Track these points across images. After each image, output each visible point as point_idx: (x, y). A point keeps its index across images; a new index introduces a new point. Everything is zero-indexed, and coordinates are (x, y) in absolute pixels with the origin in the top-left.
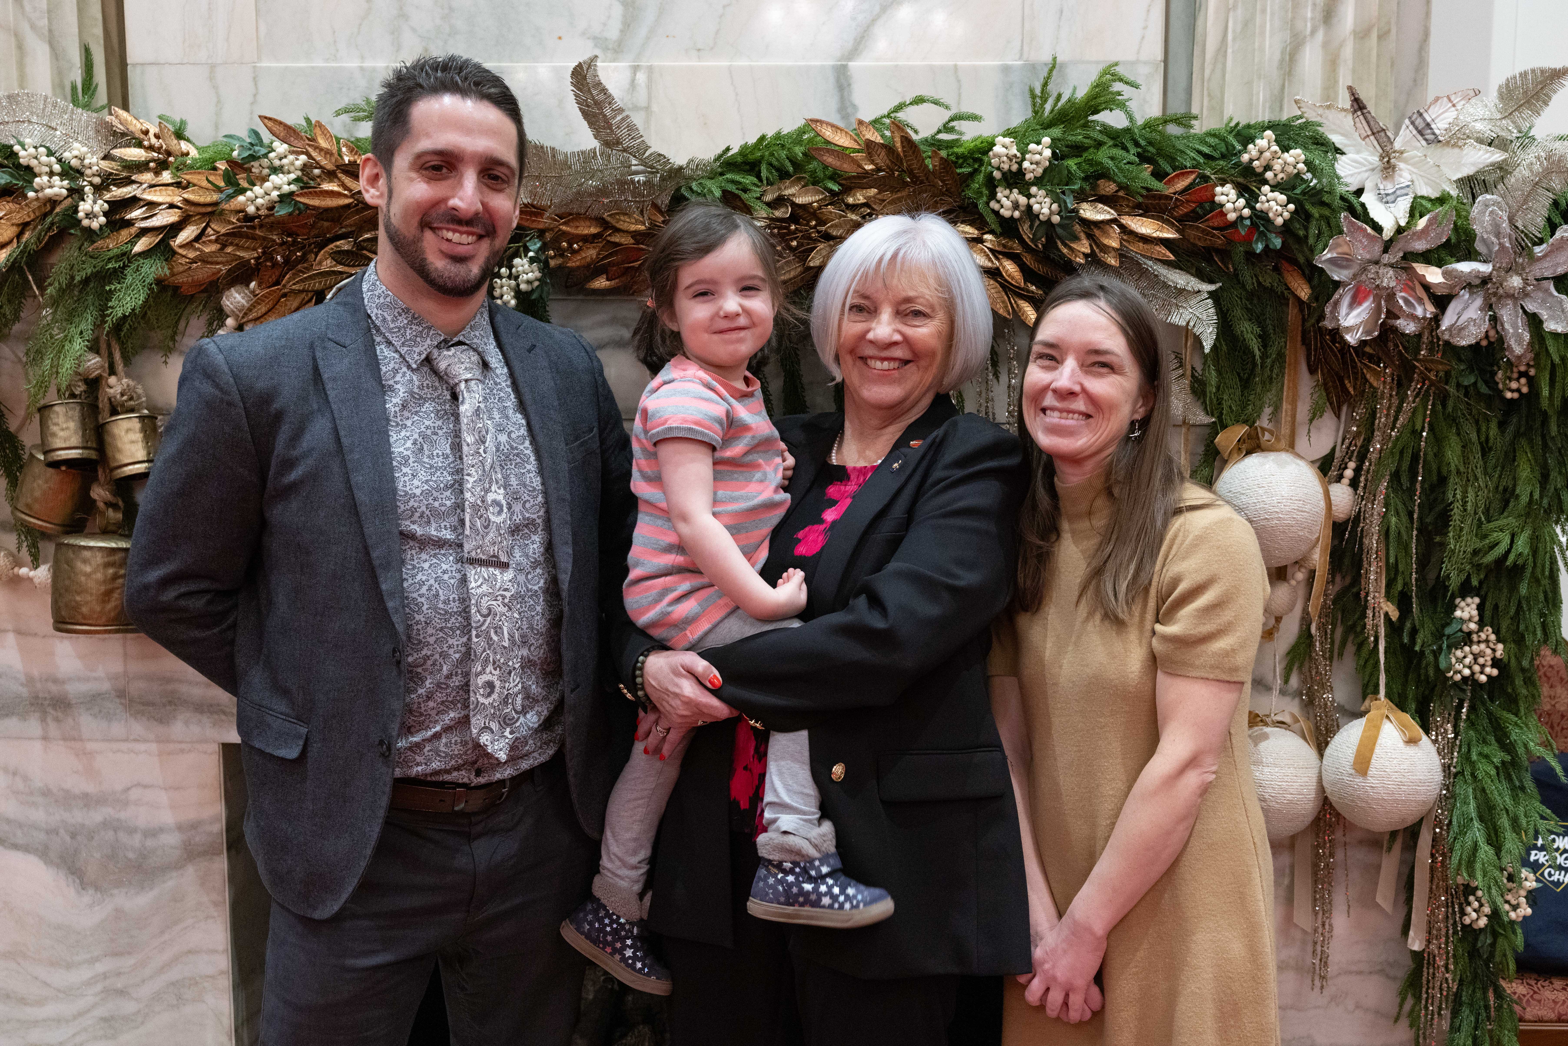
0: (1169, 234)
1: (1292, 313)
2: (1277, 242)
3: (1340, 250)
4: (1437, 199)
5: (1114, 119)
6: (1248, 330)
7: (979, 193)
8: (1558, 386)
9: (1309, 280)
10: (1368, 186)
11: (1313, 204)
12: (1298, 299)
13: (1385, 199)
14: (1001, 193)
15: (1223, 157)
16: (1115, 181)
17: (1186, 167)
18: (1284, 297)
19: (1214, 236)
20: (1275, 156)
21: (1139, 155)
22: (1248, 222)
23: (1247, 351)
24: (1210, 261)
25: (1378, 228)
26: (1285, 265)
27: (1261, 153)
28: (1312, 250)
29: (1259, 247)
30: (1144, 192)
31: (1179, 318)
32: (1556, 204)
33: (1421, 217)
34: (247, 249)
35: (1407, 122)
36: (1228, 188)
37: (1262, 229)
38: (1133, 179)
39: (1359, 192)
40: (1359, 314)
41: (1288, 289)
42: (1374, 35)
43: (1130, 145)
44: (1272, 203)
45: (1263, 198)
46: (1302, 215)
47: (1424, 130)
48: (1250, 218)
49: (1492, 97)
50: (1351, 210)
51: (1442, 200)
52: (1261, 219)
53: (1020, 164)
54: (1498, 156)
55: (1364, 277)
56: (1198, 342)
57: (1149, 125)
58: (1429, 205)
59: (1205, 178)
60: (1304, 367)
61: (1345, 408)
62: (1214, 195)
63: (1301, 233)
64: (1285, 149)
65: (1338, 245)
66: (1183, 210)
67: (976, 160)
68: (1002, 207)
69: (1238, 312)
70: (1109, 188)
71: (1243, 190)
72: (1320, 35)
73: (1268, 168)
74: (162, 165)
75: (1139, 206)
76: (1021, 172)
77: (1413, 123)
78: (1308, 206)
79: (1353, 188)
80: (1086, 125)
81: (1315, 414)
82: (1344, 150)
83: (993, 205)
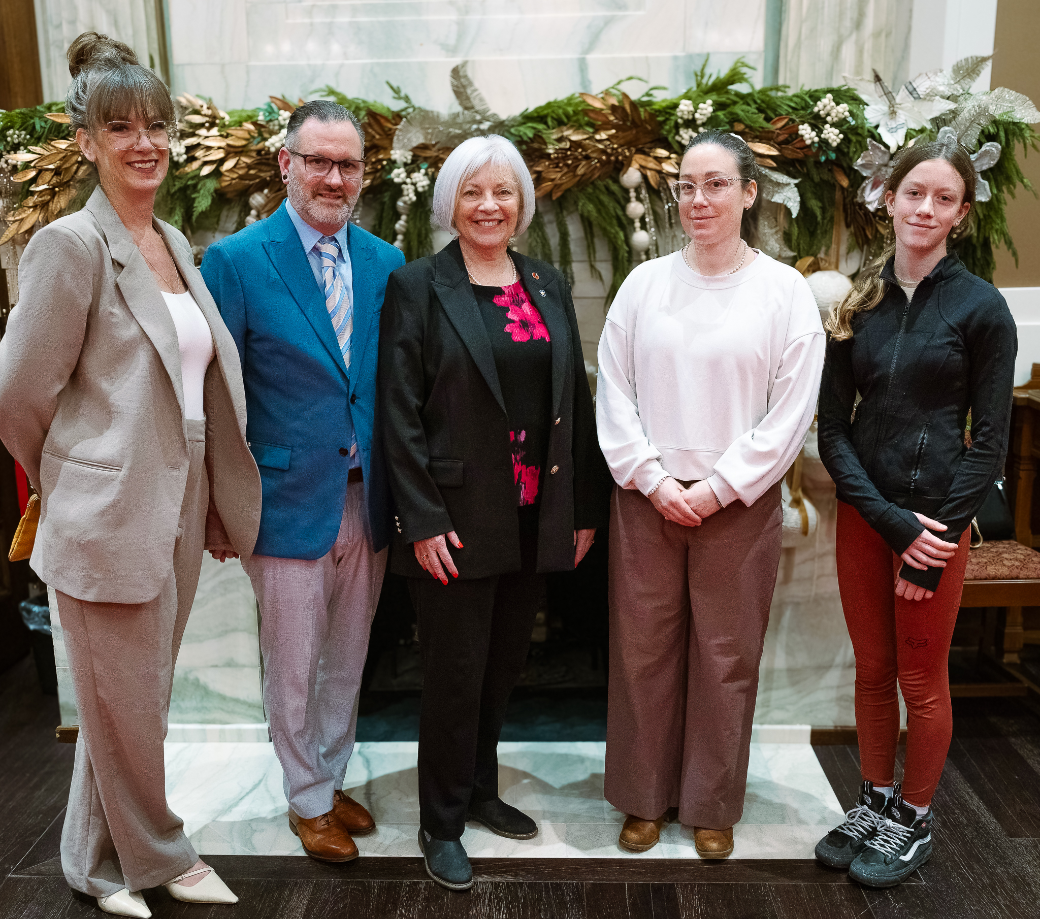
0: (774, 152)
1: (838, 195)
2: (833, 156)
3: (867, 159)
4: (919, 130)
5: (742, 88)
6: (815, 205)
7: (669, 132)
8: (982, 230)
9: (848, 176)
10: (882, 124)
11: (852, 134)
12: (842, 187)
13: (892, 131)
14: (682, 132)
15: (803, 109)
16: (744, 123)
17: (782, 115)
18: (832, 186)
19: (797, 153)
20: (832, 108)
21: (757, 109)
22: (816, 145)
23: (814, 216)
24: (794, 166)
25: (887, 147)
26: (835, 168)
27: (825, 106)
28: (851, 160)
29: (823, 159)
30: (761, 130)
31: (778, 198)
32: (983, 132)
33: (911, 139)
34: (266, 171)
35: (903, 87)
36: (806, 126)
37: (824, 148)
38: (754, 122)
39: (877, 127)
40: (876, 195)
41: (836, 181)
42: (883, 35)
43: (751, 103)
44: (831, 134)
45: (825, 132)
46: (846, 141)
47: (912, 92)
48: (818, 143)
49: (948, 71)
50: (873, 136)
51: (922, 131)
52: (824, 143)
53: (693, 115)
54: (952, 106)
55: (879, 174)
56: (788, 212)
57: (763, 92)
58: (914, 133)
59: (793, 121)
60: (843, 224)
61: (865, 247)
62: (798, 130)
63: (846, 150)
64: (838, 104)
65: (865, 157)
66: (781, 138)
67: (667, 113)
68: (683, 139)
69: (809, 195)
70: (740, 127)
71: (814, 127)
72: (854, 37)
73: (828, 115)
74: (212, 125)
75: (756, 137)
76: (694, 120)
77: (907, 88)
78: (850, 136)
79: (874, 125)
80: (727, 92)
81: (849, 251)
82: (869, 103)
83: (677, 138)
